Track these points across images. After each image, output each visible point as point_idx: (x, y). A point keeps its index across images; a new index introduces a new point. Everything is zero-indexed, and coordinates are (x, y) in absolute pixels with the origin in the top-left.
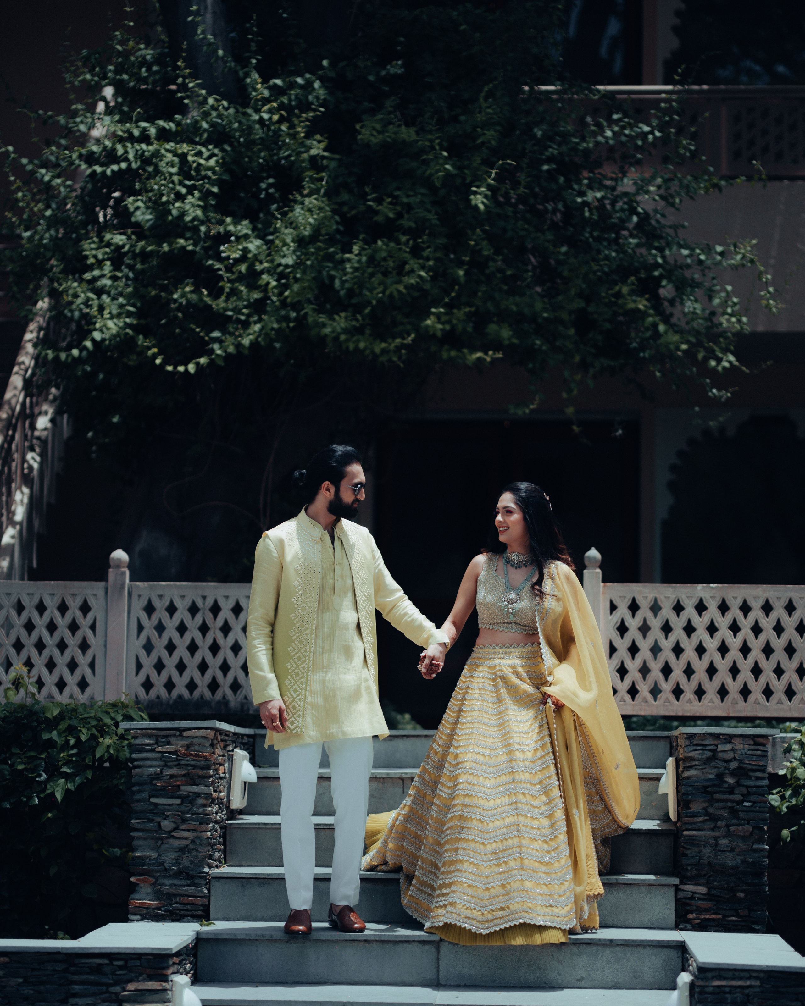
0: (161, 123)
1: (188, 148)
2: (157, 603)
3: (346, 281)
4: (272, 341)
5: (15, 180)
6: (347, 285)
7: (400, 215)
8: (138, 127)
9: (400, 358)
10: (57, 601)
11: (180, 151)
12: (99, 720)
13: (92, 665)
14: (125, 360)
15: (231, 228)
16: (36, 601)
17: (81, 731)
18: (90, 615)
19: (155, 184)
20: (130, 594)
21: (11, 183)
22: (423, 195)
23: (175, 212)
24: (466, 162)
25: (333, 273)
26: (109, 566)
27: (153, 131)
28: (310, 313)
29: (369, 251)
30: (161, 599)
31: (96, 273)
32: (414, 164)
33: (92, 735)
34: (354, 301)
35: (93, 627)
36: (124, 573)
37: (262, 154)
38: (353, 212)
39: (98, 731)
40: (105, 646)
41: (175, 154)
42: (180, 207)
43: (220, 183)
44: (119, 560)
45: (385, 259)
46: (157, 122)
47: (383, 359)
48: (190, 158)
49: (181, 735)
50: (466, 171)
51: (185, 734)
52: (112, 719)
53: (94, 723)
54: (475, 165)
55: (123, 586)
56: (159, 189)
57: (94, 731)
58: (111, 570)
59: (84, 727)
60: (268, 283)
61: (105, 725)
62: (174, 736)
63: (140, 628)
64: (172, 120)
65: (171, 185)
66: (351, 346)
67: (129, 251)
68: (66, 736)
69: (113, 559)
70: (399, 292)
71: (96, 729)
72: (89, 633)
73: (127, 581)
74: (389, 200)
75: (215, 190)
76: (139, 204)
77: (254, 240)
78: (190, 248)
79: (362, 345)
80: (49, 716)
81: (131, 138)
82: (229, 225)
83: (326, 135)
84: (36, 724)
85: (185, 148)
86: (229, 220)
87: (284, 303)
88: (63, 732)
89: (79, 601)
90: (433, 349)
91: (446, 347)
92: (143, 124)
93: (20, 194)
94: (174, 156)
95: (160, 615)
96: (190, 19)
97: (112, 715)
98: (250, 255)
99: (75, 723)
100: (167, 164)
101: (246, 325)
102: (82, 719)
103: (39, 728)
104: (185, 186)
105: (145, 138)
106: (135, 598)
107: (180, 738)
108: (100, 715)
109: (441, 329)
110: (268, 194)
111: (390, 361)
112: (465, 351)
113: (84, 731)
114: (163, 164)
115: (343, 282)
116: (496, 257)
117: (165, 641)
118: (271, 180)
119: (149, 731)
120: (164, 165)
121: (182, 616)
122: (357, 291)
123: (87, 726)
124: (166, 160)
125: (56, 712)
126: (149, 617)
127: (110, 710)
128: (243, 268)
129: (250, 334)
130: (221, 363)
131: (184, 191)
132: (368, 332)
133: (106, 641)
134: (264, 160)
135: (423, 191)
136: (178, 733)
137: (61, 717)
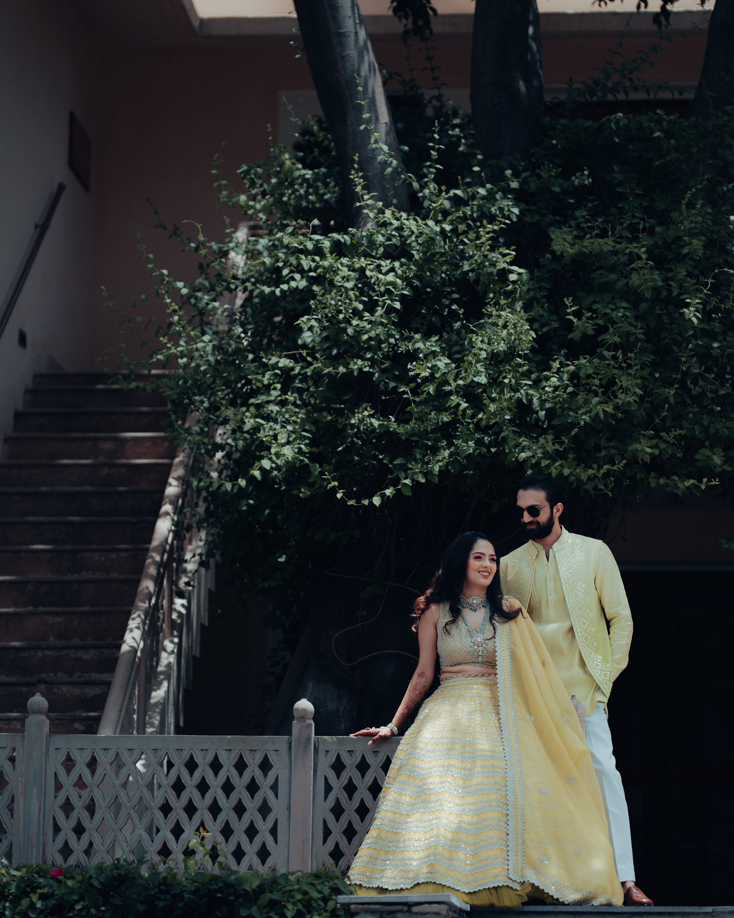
0: (336, 236)
1: (366, 262)
2: (346, 759)
3: (545, 400)
4: (463, 467)
5: (171, 303)
6: (548, 405)
7: (601, 330)
8: (311, 239)
9: (606, 486)
10: (234, 758)
11: (357, 266)
12: (305, 893)
13: (274, 831)
14: (295, 492)
15: (420, 345)
16: (210, 758)
17: (285, 906)
18: (271, 774)
19: (332, 299)
20: (316, 750)
21: (167, 306)
22: (625, 308)
23: (350, 331)
24: (671, 274)
25: (531, 392)
26: (293, 718)
27: (327, 244)
28: (511, 436)
29: (572, 368)
30: (351, 756)
31: (263, 398)
32: (613, 276)
33: (298, 911)
34: (555, 422)
35: (275, 788)
36: (310, 725)
37: (444, 268)
38: (545, 330)
39: (304, 906)
40: (289, 809)
41: (351, 268)
42: (357, 325)
43: (403, 298)
44: (305, 710)
45: (589, 376)
46: (330, 235)
47: (589, 486)
48: (368, 273)
49: (409, 911)
50: (672, 283)
51: (415, 909)
52: (319, 892)
53: (299, 896)
54: (680, 277)
55: (308, 739)
56: (337, 304)
57: (300, 907)
58: (295, 722)
59: (288, 901)
60: (459, 405)
61: (312, 899)
62: (402, 911)
63: (328, 788)
64: (346, 233)
65: (347, 301)
66: (554, 472)
67: (299, 374)
68: (268, 912)
69: (297, 709)
70: (605, 412)
71: (302, 904)
72: (270, 795)
73: (313, 735)
74: (590, 314)
75: (397, 305)
76: (313, 323)
77: (442, 358)
78: (367, 369)
79: (566, 472)
80: (247, 888)
81: (305, 252)
82: (418, 341)
83: (514, 247)
84: (232, 898)
85: (363, 262)
86: (417, 336)
87: (477, 425)
88: (265, 907)
89: (259, 758)
90: (639, 476)
91: (653, 474)
92: (316, 237)
93: (176, 318)
94: (349, 270)
95: (350, 774)
96: (362, 127)
97: (319, 887)
98: (437, 375)
99: (276, 896)
100: (343, 278)
101: (435, 450)
102: (285, 892)
103: (236, 903)
104: (361, 302)
105: (318, 251)
106: (322, 754)
107: (408, 914)
108: (305, 887)
109: (651, 454)
110: (451, 311)
111: (595, 488)
112: (676, 478)
113: (290, 906)
114: (338, 278)
115: (542, 402)
116: (707, 375)
117: (356, 803)
118: (456, 296)
119: (372, 907)
120: (340, 280)
121: (375, 774)
122: (559, 412)
123: (291, 900)
124: (342, 274)
125: (255, 884)
126: (338, 776)
127: (316, 882)
128: (431, 389)
129: (439, 461)
130: (408, 493)
131: (361, 307)
132: (571, 456)
133: (289, 804)
134: (447, 275)
135: (625, 304)
136: (406, 908)
137: (261, 890)
